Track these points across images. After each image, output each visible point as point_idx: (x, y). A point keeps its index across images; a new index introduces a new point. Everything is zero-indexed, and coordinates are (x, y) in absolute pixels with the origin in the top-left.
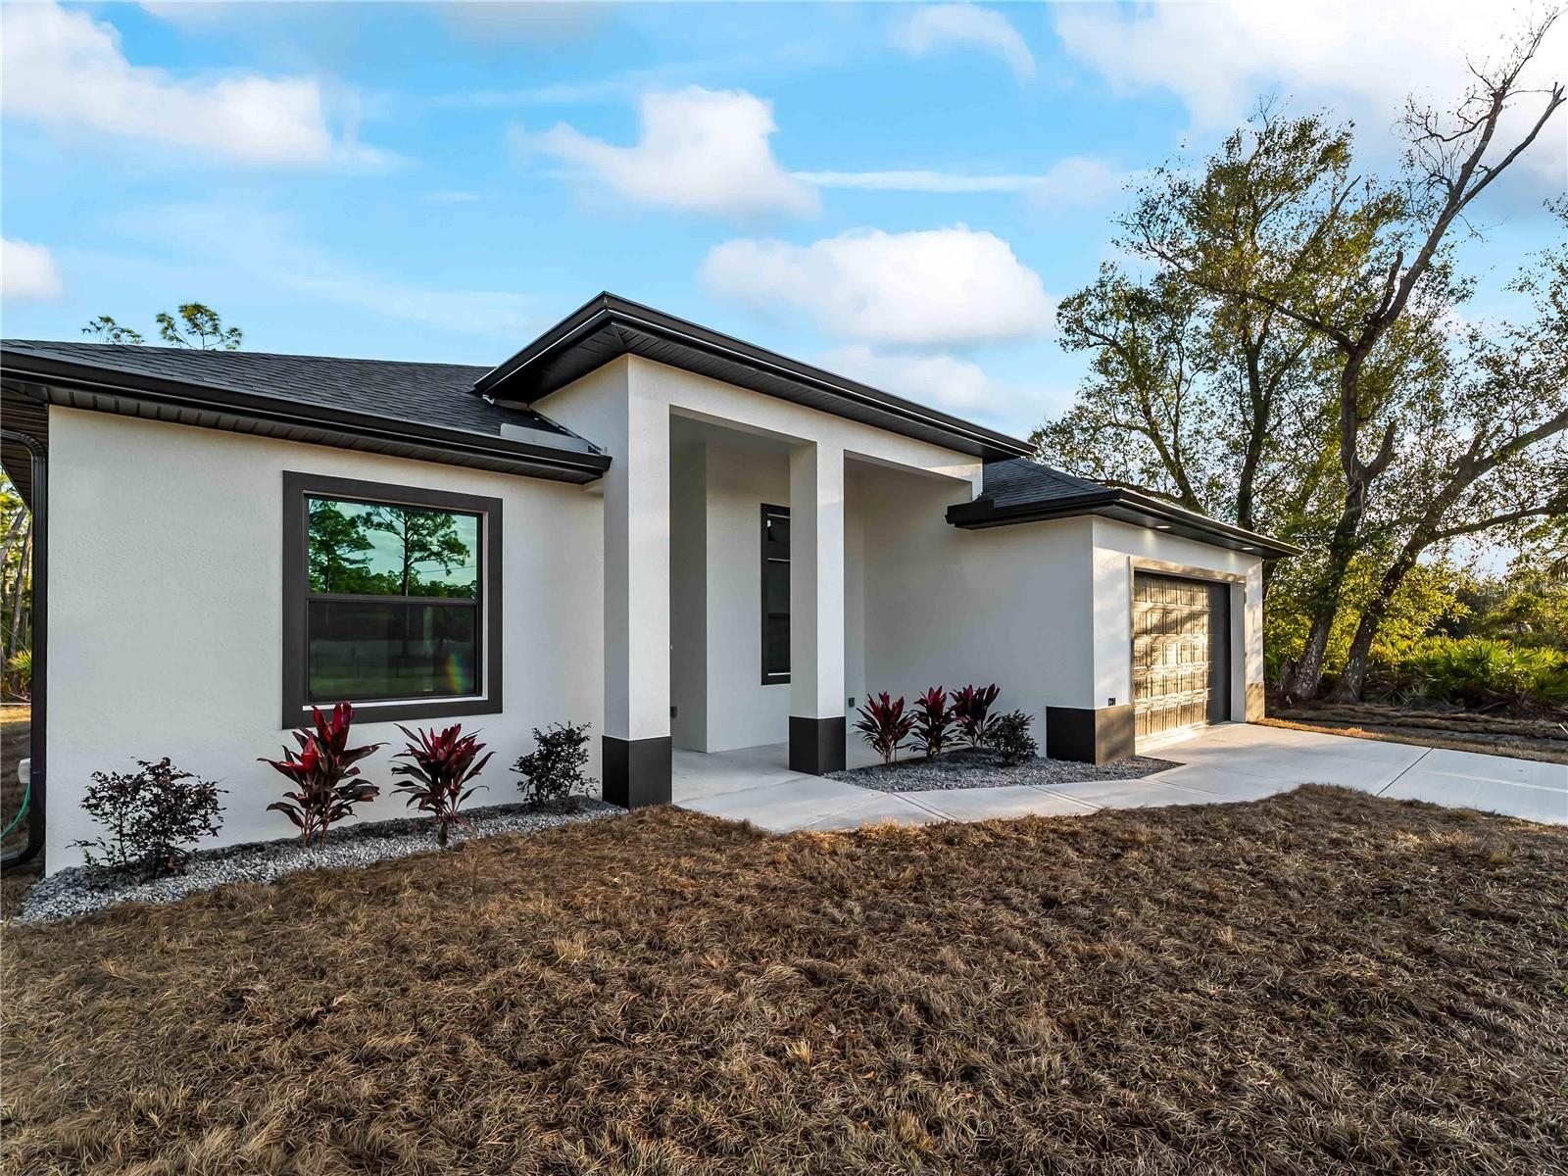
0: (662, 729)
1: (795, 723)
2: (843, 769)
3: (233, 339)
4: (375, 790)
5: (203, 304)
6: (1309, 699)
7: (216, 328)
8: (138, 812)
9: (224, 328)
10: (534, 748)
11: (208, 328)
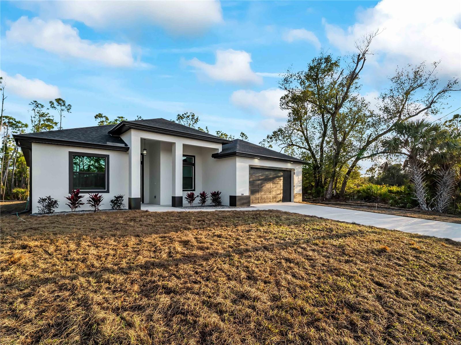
0: (139, 196)
1: (173, 197)
2: (182, 206)
3: (69, 107)
4: (84, 204)
5: (61, 98)
6: (329, 199)
7: (64, 105)
8: (46, 204)
9: (67, 105)
10: (114, 199)
11: (63, 104)
